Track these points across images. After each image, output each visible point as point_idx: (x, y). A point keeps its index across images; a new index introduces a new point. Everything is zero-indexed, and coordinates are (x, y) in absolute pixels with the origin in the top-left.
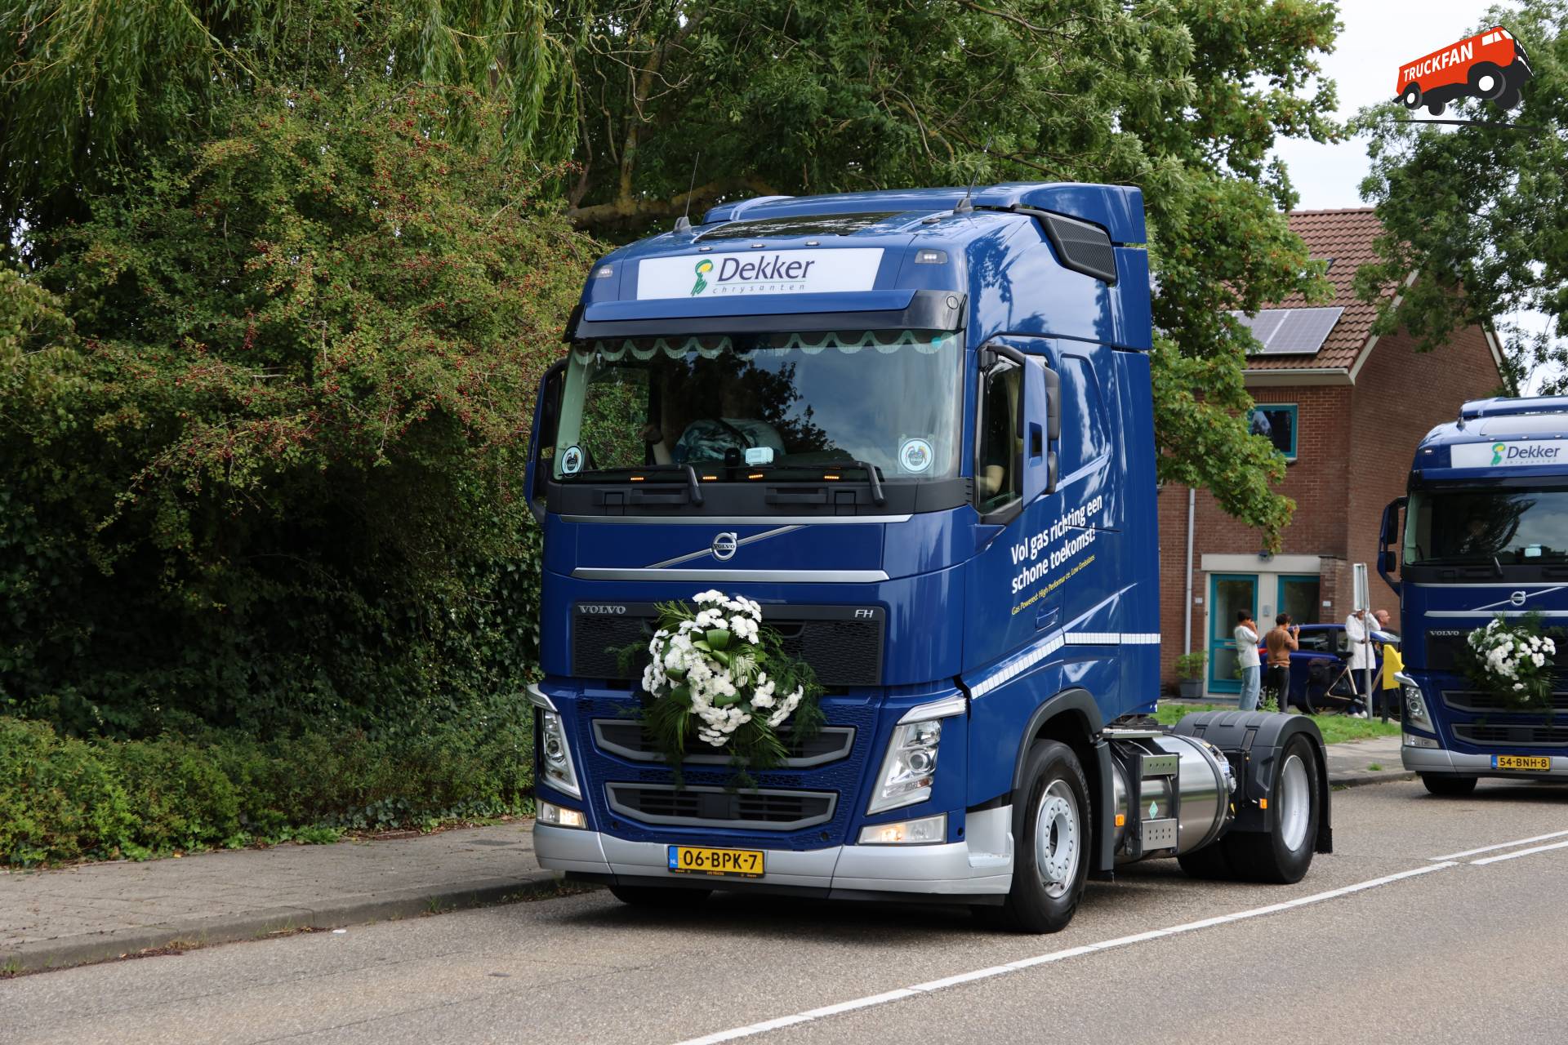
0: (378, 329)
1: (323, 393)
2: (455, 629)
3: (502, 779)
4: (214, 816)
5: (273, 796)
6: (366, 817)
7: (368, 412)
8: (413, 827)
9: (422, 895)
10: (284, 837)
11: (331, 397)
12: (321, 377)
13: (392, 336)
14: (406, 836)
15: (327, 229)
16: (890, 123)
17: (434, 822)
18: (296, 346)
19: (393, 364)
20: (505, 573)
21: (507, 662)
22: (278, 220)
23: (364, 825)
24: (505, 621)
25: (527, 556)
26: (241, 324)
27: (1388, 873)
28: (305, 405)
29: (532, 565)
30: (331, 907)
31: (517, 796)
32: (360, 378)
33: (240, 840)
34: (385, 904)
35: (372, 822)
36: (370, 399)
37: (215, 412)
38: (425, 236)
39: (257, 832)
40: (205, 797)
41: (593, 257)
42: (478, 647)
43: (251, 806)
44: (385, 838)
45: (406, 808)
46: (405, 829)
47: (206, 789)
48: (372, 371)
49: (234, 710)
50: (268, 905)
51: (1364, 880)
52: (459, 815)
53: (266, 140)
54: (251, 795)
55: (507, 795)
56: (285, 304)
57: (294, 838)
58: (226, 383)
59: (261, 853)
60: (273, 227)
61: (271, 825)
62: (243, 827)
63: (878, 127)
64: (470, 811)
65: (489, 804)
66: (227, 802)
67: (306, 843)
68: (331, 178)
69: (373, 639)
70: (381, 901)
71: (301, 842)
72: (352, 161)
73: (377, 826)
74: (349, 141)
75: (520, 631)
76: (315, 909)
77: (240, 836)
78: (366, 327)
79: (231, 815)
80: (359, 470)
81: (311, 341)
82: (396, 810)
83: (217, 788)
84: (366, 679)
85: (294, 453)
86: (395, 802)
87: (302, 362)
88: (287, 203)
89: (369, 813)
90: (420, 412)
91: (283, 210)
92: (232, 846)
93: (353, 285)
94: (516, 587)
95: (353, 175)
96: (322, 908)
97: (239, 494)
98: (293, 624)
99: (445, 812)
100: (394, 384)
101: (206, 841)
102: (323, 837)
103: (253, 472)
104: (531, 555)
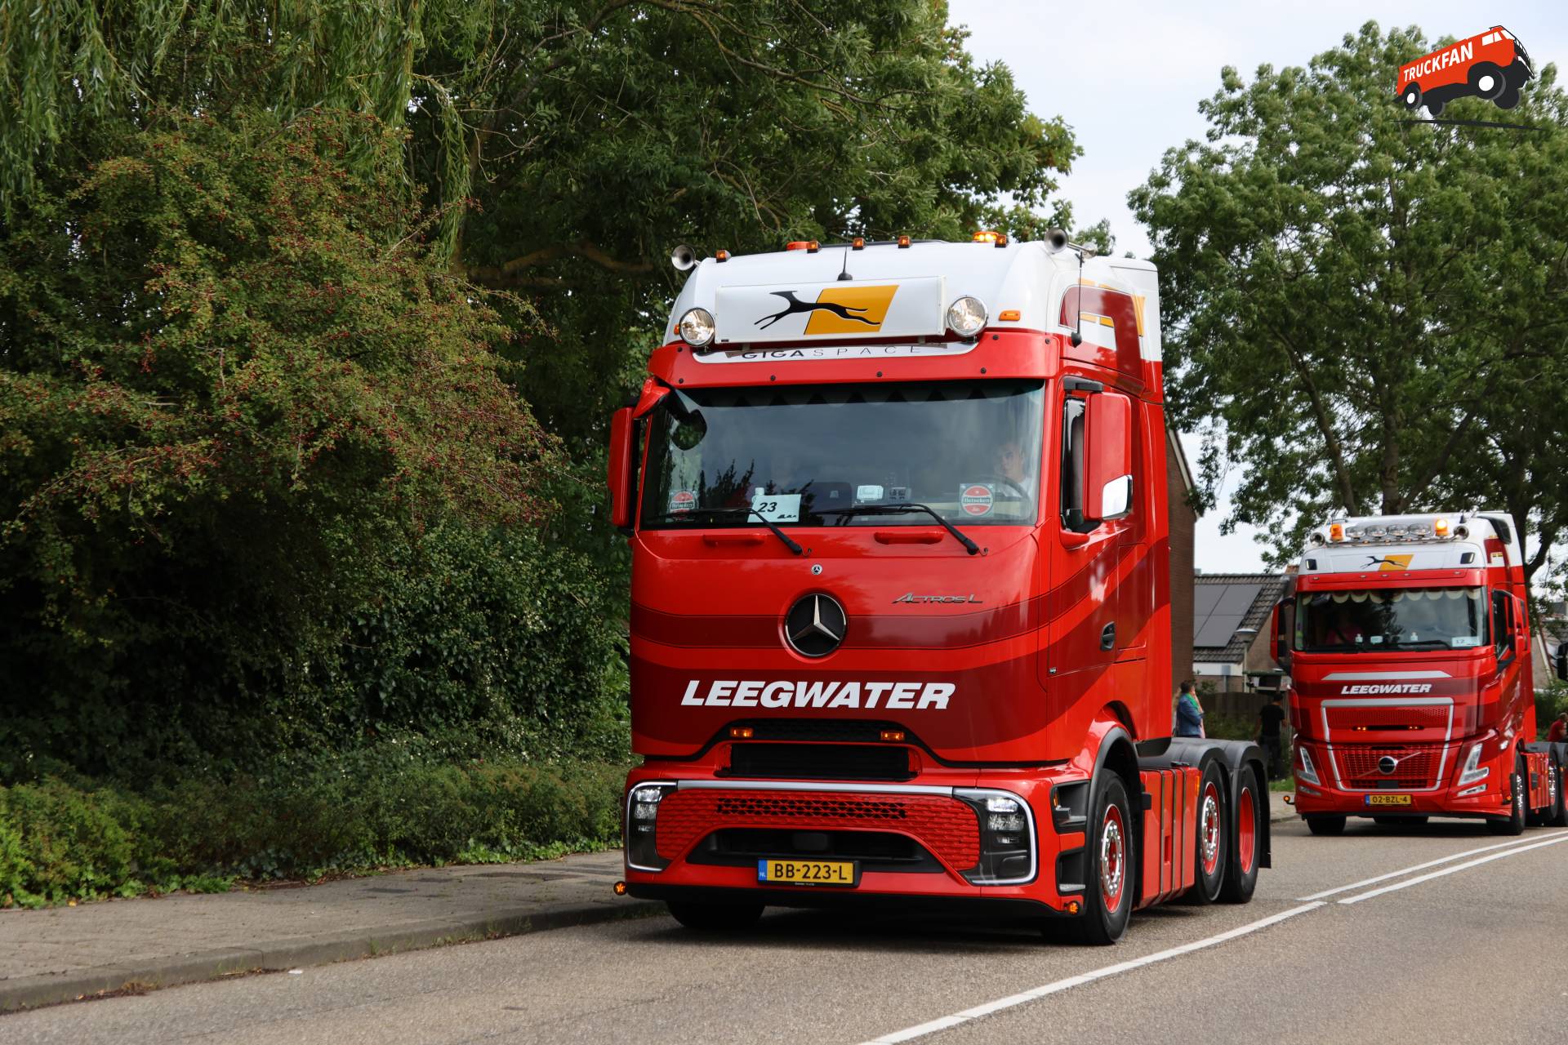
0: (278, 359)
1: (224, 422)
2: (306, 682)
3: (374, 830)
4: (107, 863)
5: (160, 843)
6: (250, 867)
7: (275, 440)
8: (297, 877)
9: (363, 937)
10: (174, 886)
11: (232, 425)
12: (221, 405)
13: (297, 363)
14: (293, 886)
15: (221, 255)
16: (725, 190)
17: (318, 872)
18: (190, 374)
19: (299, 390)
20: (355, 628)
21: (352, 718)
22: (171, 245)
23: (249, 875)
24: (352, 677)
25: (378, 611)
26: (136, 349)
28: (205, 433)
29: (380, 620)
30: (278, 948)
31: (391, 848)
32: (264, 405)
33: (132, 888)
34: (329, 945)
35: (257, 873)
36: (276, 427)
37: (104, 442)
38: (325, 265)
39: (148, 880)
40: (96, 843)
42: (327, 702)
43: (141, 854)
44: (272, 888)
45: (289, 859)
46: (288, 877)
47: (98, 835)
48: (276, 397)
49: (103, 759)
50: (211, 946)
52: (339, 866)
53: (160, 160)
54: (141, 841)
55: (381, 847)
56: (180, 332)
57: (184, 887)
58: (125, 406)
59: (152, 901)
60: (165, 252)
61: (162, 873)
62: (132, 876)
63: (713, 197)
64: (348, 862)
65: (366, 854)
66: (119, 848)
67: (197, 892)
68: (226, 203)
69: (229, 692)
70: (325, 942)
71: (192, 891)
72: (244, 188)
73: (265, 876)
74: (239, 168)
75: (367, 686)
76: (265, 950)
77: (132, 883)
78: (265, 356)
79: (124, 862)
80: (258, 502)
81: (209, 369)
82: (278, 860)
83: (109, 833)
84: (223, 733)
85: (195, 480)
86: (278, 851)
87: (196, 392)
88: (179, 227)
89: (253, 862)
90: (327, 441)
91: (177, 234)
92: (126, 894)
93: (249, 313)
94: (363, 640)
95: (246, 201)
96: (270, 949)
97: (139, 521)
98: (152, 673)
99: (324, 863)
100: (303, 411)
101: (100, 889)
102: (216, 886)
103: (156, 499)
104: (381, 609)
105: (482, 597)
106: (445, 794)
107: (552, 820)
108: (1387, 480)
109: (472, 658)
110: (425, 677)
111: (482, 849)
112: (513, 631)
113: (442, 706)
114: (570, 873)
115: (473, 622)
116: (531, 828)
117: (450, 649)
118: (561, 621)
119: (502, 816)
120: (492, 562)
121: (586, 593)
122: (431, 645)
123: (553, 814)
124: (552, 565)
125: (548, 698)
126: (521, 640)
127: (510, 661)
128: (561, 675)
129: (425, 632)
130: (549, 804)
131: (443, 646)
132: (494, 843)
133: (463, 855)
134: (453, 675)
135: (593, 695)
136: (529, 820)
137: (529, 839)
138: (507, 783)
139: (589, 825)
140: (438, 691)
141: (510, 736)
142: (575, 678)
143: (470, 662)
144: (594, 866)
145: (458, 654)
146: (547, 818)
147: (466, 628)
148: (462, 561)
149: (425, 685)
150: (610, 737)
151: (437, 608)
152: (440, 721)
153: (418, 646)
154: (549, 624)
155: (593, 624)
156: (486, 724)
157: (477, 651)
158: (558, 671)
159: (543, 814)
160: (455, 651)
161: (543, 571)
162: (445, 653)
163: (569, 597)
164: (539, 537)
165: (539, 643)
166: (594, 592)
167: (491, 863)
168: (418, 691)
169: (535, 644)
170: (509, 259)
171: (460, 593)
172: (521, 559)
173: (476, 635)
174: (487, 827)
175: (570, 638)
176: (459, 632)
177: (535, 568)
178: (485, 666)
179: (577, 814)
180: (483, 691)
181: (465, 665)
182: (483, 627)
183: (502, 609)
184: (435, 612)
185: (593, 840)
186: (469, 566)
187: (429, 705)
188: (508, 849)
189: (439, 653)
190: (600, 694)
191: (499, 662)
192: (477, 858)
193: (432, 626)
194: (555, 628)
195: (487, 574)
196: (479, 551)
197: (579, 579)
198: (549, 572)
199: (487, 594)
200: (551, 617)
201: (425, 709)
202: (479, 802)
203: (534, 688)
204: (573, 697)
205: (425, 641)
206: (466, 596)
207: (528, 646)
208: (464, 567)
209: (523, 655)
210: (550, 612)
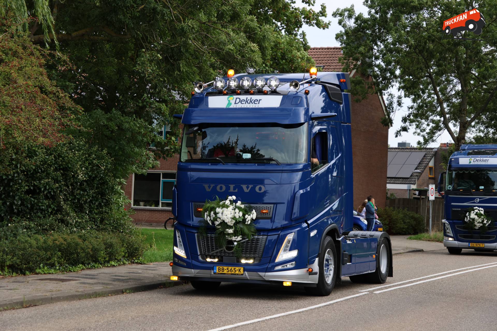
16: (159, 7)
27: (344, 297)
29: (13, 177)
31: (6, 268)
41: (41, 55)
51: (335, 299)
75: (8, 203)
105: (59, 166)
106: (31, 247)
107: (78, 256)
108: (462, 114)
109: (55, 190)
110: (34, 198)
111: (46, 268)
112: (73, 180)
113: (42, 210)
114: (77, 279)
115: (56, 176)
116: (69, 259)
117: (45, 187)
118: (94, 176)
119: (56, 255)
120: (64, 152)
121: (105, 164)
122: (37, 186)
123: (78, 254)
124: (91, 153)
125: (90, 205)
126: (76, 183)
127: (72, 191)
128: (95, 197)
129: (35, 180)
130: (76, 249)
131: (41, 186)
132: (52, 266)
133: (38, 271)
134: (46, 198)
135: (109, 204)
136: (68, 256)
137: (68, 264)
138: (57, 242)
139: (95, 257)
140: (40, 204)
141: (71, 221)
142: (101, 197)
143: (54, 192)
144: (90, 275)
145: (49, 189)
146: (76, 255)
147: (53, 178)
148: (50, 152)
149: (34, 202)
150: (114, 221)
151: (40, 171)
152: (41, 216)
153: (32, 186)
154: (90, 177)
155: (109, 176)
156: (59, 216)
157: (57, 188)
158: (94, 195)
159: (73, 254)
160: (48, 187)
161: (87, 156)
162: (42, 189)
163: (98, 166)
164: (86, 142)
165: (85, 184)
166: (108, 163)
167: (49, 273)
168: (31, 204)
169: (84, 185)
170: (76, 31)
171: (48, 164)
172: (78, 151)
173: (56, 181)
174: (49, 259)
175: (99, 181)
176: (50, 180)
177: (83, 154)
178: (61, 194)
179: (88, 253)
180: (60, 203)
181: (52, 193)
182: (60, 178)
183: (68, 171)
184: (39, 173)
185: (96, 263)
186: (53, 154)
187: (36, 209)
188: (58, 268)
189: (40, 189)
190: (112, 204)
191: (68, 192)
192: (43, 271)
193: (37, 178)
194: (92, 178)
195: (61, 157)
196: (58, 148)
197: (103, 158)
198: (89, 156)
199: (61, 165)
200: (90, 174)
201: (35, 211)
202: (46, 250)
203: (83, 202)
204: (100, 206)
205: (34, 184)
206: (53, 166)
207: (80, 185)
208: (51, 154)
209: (78, 189)
210: (90, 172)
